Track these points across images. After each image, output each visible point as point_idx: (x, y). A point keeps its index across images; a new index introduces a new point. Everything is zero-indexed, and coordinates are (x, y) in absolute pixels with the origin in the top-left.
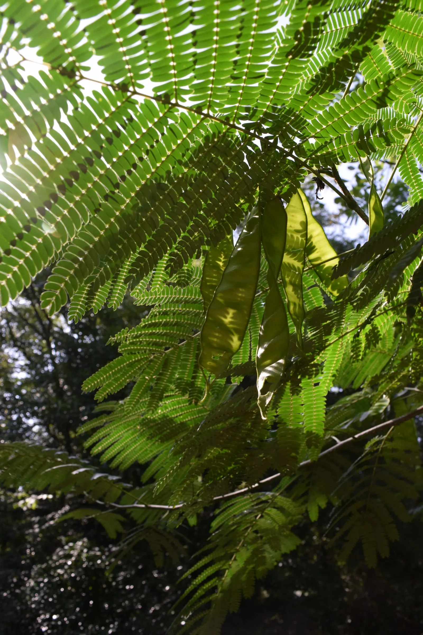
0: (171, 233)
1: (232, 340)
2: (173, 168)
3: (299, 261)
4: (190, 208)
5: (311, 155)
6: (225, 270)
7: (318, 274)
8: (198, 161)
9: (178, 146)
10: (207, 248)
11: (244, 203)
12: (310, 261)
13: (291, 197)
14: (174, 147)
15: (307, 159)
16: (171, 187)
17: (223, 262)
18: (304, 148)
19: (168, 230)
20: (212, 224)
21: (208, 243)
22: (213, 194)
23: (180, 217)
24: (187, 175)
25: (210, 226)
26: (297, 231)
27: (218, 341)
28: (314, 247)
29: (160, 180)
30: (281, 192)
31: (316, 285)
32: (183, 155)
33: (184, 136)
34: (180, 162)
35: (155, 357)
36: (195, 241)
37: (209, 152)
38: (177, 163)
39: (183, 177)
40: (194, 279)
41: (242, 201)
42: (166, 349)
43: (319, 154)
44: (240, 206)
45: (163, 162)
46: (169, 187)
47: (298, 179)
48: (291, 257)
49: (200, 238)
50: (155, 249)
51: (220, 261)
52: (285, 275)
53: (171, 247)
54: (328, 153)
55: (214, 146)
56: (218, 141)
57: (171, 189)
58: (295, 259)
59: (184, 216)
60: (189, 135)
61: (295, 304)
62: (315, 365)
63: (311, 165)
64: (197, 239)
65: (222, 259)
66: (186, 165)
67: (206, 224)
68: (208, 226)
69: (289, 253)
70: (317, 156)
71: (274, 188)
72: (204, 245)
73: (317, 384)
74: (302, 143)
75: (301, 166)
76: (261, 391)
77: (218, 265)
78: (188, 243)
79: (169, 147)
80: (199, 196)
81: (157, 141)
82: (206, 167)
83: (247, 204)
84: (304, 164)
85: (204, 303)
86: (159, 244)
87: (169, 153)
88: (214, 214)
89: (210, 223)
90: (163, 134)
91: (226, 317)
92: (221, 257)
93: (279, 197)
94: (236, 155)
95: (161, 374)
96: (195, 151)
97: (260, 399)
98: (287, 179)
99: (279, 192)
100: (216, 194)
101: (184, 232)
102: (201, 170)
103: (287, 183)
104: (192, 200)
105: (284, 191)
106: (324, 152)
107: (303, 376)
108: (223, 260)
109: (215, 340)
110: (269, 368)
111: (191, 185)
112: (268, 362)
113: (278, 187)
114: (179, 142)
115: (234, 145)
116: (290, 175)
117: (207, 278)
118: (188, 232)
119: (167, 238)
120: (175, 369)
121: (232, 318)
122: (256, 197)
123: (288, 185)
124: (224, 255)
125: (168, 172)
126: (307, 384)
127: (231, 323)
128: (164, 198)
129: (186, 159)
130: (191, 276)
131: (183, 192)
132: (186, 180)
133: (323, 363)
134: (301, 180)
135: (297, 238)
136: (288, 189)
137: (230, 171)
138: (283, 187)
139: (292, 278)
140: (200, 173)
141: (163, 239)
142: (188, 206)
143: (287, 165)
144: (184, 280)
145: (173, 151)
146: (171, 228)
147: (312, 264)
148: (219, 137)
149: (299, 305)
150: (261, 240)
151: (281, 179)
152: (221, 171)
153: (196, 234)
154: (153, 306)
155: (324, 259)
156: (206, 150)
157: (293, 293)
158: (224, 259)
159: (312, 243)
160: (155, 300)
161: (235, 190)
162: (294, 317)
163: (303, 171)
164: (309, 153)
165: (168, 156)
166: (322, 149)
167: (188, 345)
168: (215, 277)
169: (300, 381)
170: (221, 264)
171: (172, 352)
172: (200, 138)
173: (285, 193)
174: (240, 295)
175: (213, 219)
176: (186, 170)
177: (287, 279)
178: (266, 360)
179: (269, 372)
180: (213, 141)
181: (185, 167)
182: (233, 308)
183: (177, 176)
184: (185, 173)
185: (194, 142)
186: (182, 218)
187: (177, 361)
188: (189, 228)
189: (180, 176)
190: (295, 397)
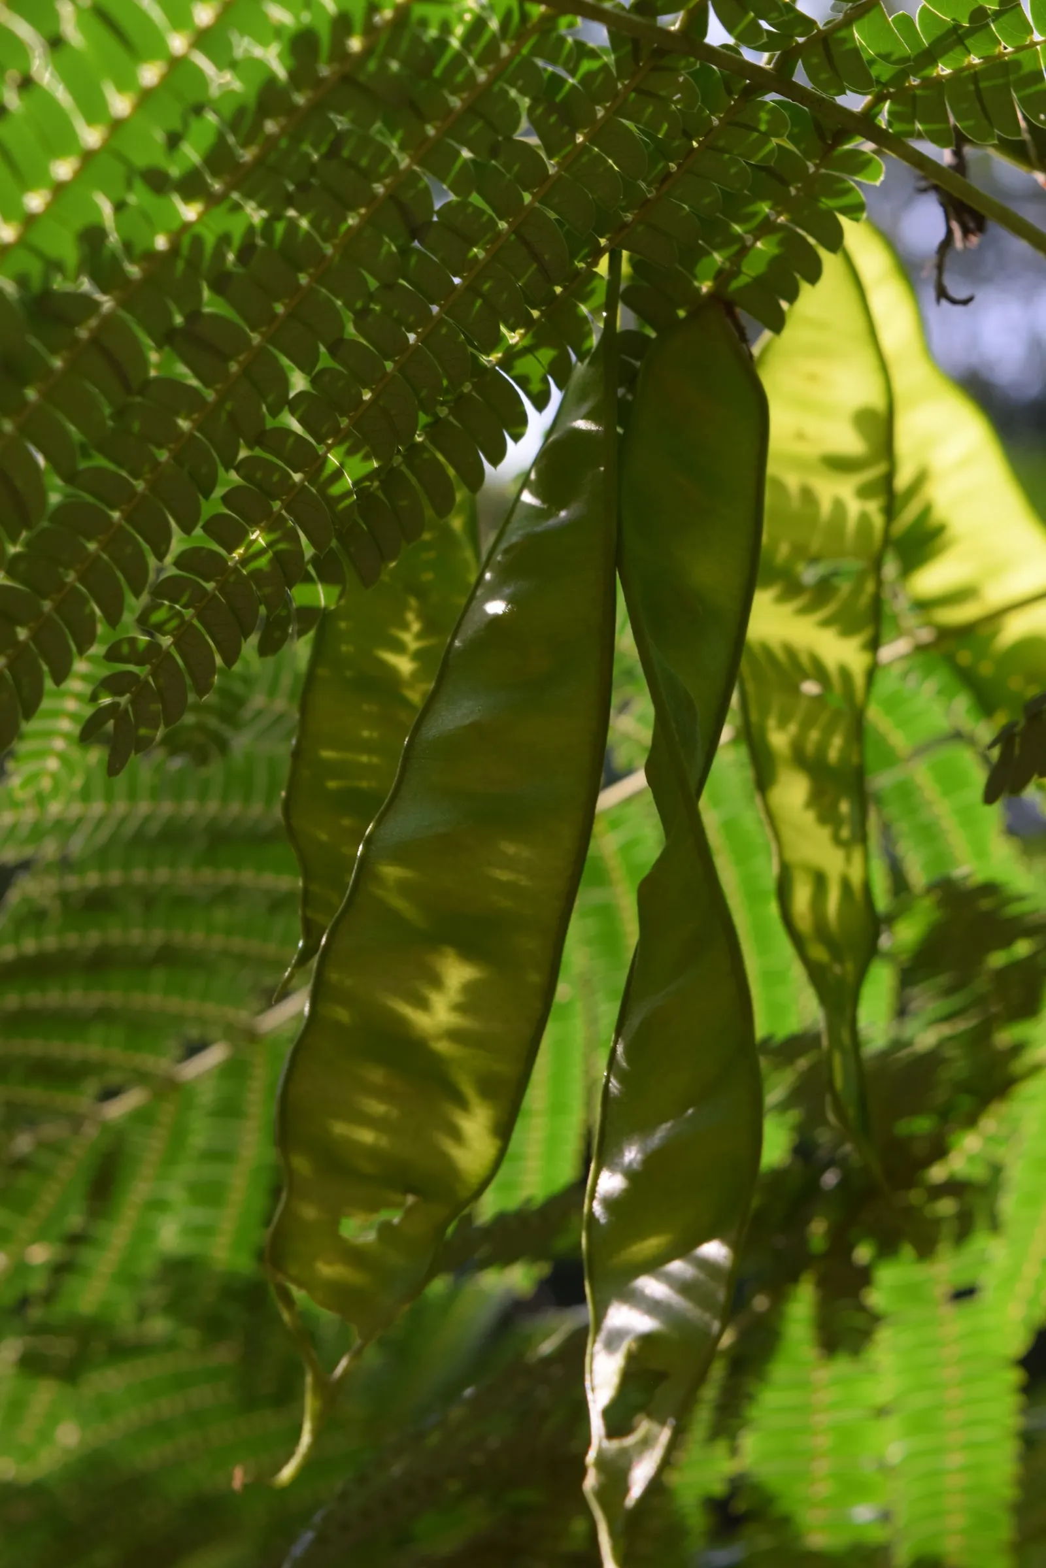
0: (114, 539)
1: (457, 1135)
2: (120, 207)
3: (847, 630)
4: (220, 402)
5: (903, 75)
6: (431, 700)
7: (967, 679)
8: (259, 161)
9: (145, 97)
10: (321, 595)
11: (528, 350)
12: (923, 606)
13: (792, 297)
14: (120, 104)
15: (879, 99)
16: (107, 303)
17: (418, 656)
18: (856, 52)
19: (96, 525)
20: (348, 481)
21: (328, 571)
22: (348, 317)
23: (163, 456)
24: (197, 241)
25: (336, 490)
26: (839, 465)
27: (384, 1142)
28: (940, 530)
29: (47, 279)
30: (736, 273)
31: (958, 736)
32: (174, 141)
33: (178, 43)
34: (157, 181)
35: (42, 1145)
36: (256, 574)
37: (318, 108)
38: (139, 185)
39: (174, 250)
40: (259, 713)
41: (514, 338)
42: (110, 1094)
43: (943, 70)
44: (506, 363)
45: (59, 189)
46: (97, 305)
47: (826, 203)
48: (804, 611)
49: (278, 558)
50: (22, 634)
51: (398, 647)
52: (764, 712)
53: (113, 619)
54: (998, 67)
55: (346, 79)
56: (368, 52)
57: (108, 321)
58: (826, 623)
59: (185, 448)
60: (203, 39)
61: (820, 880)
62: (955, 1187)
63: (898, 127)
64: (263, 562)
65: (409, 639)
66: (191, 187)
67: (312, 477)
68: (323, 489)
69: (791, 589)
70: (928, 83)
71: (692, 256)
72: (308, 579)
73: (964, 1294)
74: (848, 22)
75: (843, 135)
76: (607, 1413)
77: (392, 672)
78: (210, 586)
79: (93, 109)
80: (270, 339)
81: (26, 83)
82: (303, 186)
83: (547, 354)
84: (865, 124)
85: (307, 898)
86: (47, 605)
87: (92, 137)
88: (356, 424)
89: (338, 474)
90: (56, 43)
91: (423, 1004)
92: (405, 627)
93: (722, 302)
94: (471, 110)
95: (76, 1240)
96: (241, 112)
97: (601, 1463)
98: (765, 208)
99: (722, 277)
100: (361, 316)
101: (187, 530)
102: (276, 203)
103: (766, 228)
104: (226, 358)
105: (752, 269)
106: (975, 60)
107: (887, 1249)
108: (413, 645)
109: (367, 1136)
110: (652, 1286)
111: (221, 284)
112: (651, 1245)
113: (718, 248)
114: (150, 74)
115: (458, 60)
116: (785, 183)
117: (327, 754)
118: (210, 528)
119: (91, 571)
120: (158, 1205)
121: (458, 1008)
122: (595, 311)
123: (775, 238)
124: (421, 616)
125: (93, 237)
126: (911, 1292)
127: (454, 1035)
128: (72, 366)
129: (192, 153)
130: (239, 702)
131: (179, 320)
132: (193, 264)
133: (997, 1170)
134: (847, 211)
135: (839, 506)
136: (775, 262)
137: (443, 198)
138: (744, 250)
139: (806, 726)
140: (275, 217)
141: (71, 577)
142: (210, 395)
143: (766, 136)
144: (200, 727)
145: (116, 126)
146: (116, 515)
147: (929, 624)
148: (370, 30)
149: (846, 885)
150: (617, 558)
151: (733, 205)
152: (392, 197)
153: (258, 537)
154: (25, 865)
155: (995, 595)
156: (300, 99)
157: (809, 817)
158: (419, 636)
159: (927, 510)
160: (37, 833)
161: (471, 289)
162: (819, 953)
163: (858, 163)
164: (883, 72)
165: (88, 157)
166: (960, 41)
167: (234, 1070)
168: (368, 747)
169: (864, 1277)
170: (404, 665)
171: (142, 1117)
172: (265, 44)
173: (759, 281)
174: (504, 876)
175: (350, 452)
176: (190, 212)
177: (779, 740)
178: (641, 1235)
179: (653, 1307)
180: (339, 52)
181: (188, 198)
182: (469, 952)
183: (139, 249)
184: (186, 226)
185: (233, 65)
186: (177, 457)
187: (171, 1158)
188: (213, 506)
189: (161, 243)
190: (842, 1366)
